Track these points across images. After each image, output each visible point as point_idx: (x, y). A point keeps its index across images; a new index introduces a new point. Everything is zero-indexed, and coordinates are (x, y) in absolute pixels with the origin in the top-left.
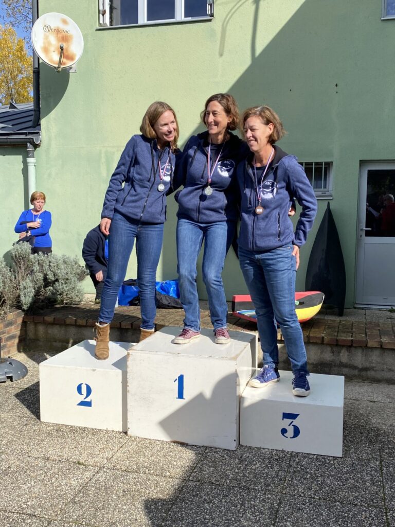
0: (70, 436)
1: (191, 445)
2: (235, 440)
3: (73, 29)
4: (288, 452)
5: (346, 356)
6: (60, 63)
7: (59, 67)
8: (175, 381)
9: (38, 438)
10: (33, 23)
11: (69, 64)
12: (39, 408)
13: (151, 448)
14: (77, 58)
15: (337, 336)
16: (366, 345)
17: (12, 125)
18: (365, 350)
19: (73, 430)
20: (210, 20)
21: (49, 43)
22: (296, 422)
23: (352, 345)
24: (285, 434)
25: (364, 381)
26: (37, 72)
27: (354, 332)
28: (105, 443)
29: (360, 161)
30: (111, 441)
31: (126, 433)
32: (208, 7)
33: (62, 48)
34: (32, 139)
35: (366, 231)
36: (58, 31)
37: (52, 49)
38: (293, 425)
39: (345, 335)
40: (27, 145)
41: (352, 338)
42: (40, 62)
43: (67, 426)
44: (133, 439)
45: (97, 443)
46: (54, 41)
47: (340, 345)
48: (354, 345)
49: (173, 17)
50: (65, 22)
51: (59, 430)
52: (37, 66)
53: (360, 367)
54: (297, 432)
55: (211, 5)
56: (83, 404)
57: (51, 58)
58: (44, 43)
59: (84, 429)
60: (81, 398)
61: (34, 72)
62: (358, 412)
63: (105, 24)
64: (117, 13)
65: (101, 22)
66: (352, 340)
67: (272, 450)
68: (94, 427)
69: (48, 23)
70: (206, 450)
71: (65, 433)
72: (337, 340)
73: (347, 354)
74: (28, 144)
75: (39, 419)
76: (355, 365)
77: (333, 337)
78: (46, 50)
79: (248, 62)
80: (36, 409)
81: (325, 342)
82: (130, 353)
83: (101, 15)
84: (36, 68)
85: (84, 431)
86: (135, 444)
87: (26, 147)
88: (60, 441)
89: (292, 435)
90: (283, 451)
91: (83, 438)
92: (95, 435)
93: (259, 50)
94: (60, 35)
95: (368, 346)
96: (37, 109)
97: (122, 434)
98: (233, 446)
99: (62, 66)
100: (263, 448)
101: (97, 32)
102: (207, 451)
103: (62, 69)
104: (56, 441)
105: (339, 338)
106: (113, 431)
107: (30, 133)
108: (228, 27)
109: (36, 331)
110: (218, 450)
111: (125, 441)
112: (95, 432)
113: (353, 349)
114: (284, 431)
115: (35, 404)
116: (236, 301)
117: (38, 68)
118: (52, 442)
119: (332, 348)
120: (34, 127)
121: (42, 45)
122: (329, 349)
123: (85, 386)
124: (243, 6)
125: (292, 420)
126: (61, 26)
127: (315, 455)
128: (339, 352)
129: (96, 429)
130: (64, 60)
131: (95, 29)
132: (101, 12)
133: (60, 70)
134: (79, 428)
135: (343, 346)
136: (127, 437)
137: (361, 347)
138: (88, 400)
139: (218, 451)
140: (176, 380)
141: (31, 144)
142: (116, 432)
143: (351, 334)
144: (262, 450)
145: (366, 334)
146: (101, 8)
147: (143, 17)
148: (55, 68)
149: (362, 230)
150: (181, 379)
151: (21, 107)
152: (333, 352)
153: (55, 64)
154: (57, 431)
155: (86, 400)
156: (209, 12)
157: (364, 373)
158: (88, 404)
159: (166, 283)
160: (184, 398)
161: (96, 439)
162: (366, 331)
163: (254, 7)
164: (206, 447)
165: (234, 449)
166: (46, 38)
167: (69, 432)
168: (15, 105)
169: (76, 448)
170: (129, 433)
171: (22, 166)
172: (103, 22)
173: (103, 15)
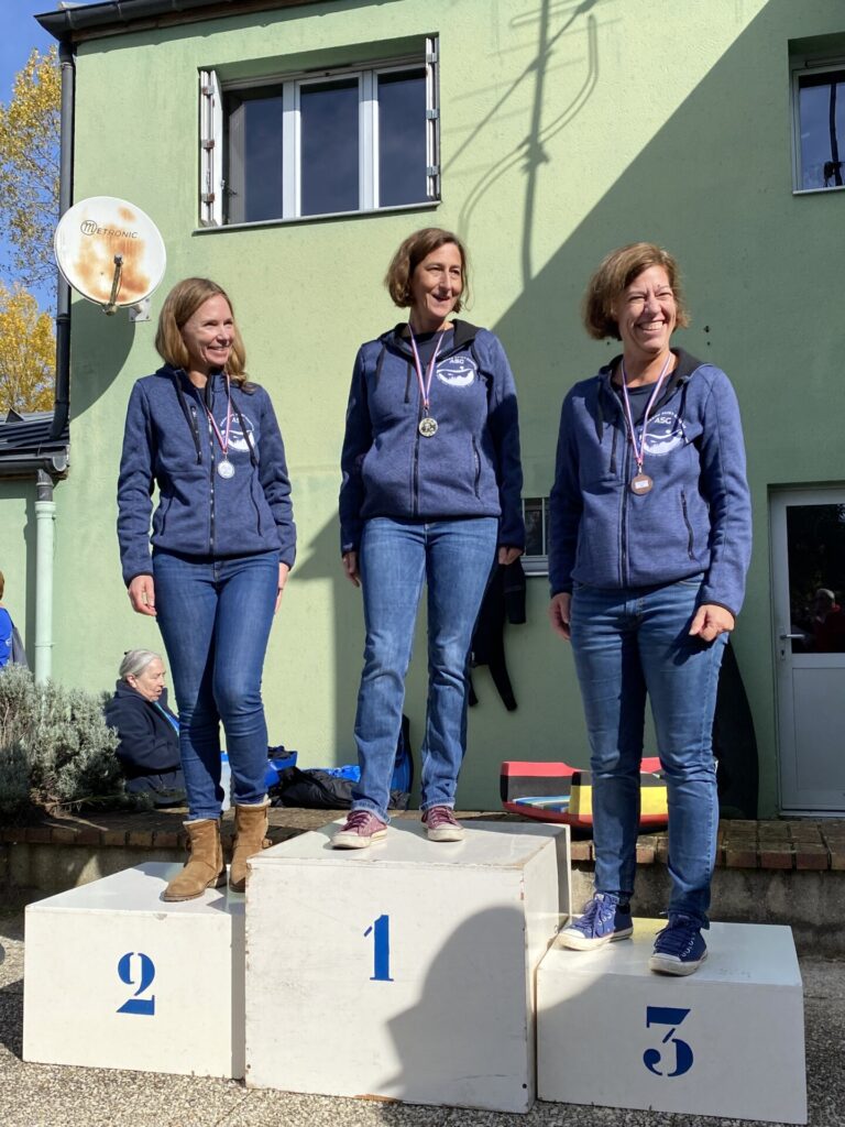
0: (95, 1091)
1: (408, 1105)
2: (525, 1086)
3: (144, 229)
4: (666, 1113)
5: (782, 897)
6: (114, 296)
7: (111, 305)
8: (366, 934)
9: (9, 1098)
10: (60, 215)
11: (133, 298)
12: (20, 1034)
13: (305, 1115)
14: (151, 288)
15: (758, 848)
16: (829, 866)
17: (9, 441)
18: (825, 881)
19: (105, 1078)
20: (434, 208)
21: (93, 258)
22: (682, 1031)
23: (794, 868)
24: (654, 1066)
25: (829, 958)
26: (64, 324)
27: (796, 840)
28: (187, 1105)
29: (769, 486)
30: (202, 1101)
31: (241, 1081)
32: (430, 182)
33: (118, 262)
34: (49, 460)
35: (793, 640)
36: (111, 233)
37: (98, 268)
38: (674, 1040)
39: (776, 845)
40: (37, 474)
41: (794, 852)
42: (73, 302)
43: (88, 1069)
44: (260, 1094)
45: (166, 1107)
46: (103, 254)
47: (766, 870)
48: (799, 867)
49: (357, 208)
50: (126, 215)
51: (69, 1080)
52: (65, 311)
53: (818, 921)
54: (685, 1057)
55: (434, 178)
56: (133, 1007)
57: (94, 286)
58: (82, 256)
59: (134, 1076)
60: (128, 992)
61: (59, 323)
62: (828, 1023)
63: (213, 222)
64: (238, 204)
65: (205, 217)
66: (794, 855)
67: (621, 1109)
68: (158, 1070)
69: (91, 217)
70: (449, 1115)
71: (83, 1086)
72: (758, 857)
73: (782, 891)
74: (41, 472)
75: (20, 1056)
76: (807, 918)
77: (748, 850)
78: (85, 271)
79: (515, 288)
80: (15, 1036)
81: (729, 864)
83: (204, 205)
84: (65, 315)
85: (133, 1079)
86: (264, 1105)
87: (36, 479)
88: (67, 1105)
89: (674, 1068)
90: (652, 1113)
91: (127, 1095)
92: (160, 1088)
93: (538, 265)
94: (116, 242)
95: (833, 868)
96: (64, 399)
97: (230, 1085)
98: (519, 1102)
99: (118, 303)
100: (600, 1107)
101: (196, 237)
102: (454, 1116)
103: (119, 309)
104: (57, 1105)
105: (762, 851)
106: (208, 1078)
107: (44, 450)
108: (473, 220)
109: (32, 864)
110: (480, 1113)
111: (239, 1101)
112: (160, 1081)
113: (797, 879)
114: (651, 1057)
115: (14, 1024)
116: (510, 774)
117: (69, 315)
118: (46, 1107)
119: (747, 879)
120: (59, 439)
121: (77, 260)
122: (739, 880)
123: (140, 959)
124: (501, 177)
125: (671, 1027)
126: (120, 224)
127: (735, 1120)
128: (765, 888)
129: (163, 1075)
130: (122, 291)
131: (193, 231)
132: (204, 199)
133: (114, 309)
134: (121, 1073)
135: (774, 872)
136: (245, 1091)
137: (817, 871)
138: (145, 996)
139: (482, 1117)
140: (370, 929)
141: (46, 471)
142: (217, 1079)
143: (789, 845)
144: (595, 1110)
145: (824, 842)
146: (204, 190)
147: (292, 206)
148: (103, 305)
149: (784, 638)
150: (382, 926)
152: (749, 889)
153: (103, 297)
154: (64, 1082)
155: (140, 997)
156: (430, 193)
157: (827, 939)
158: (146, 1007)
160: (391, 977)
161: (163, 1097)
162: (822, 838)
163: (523, 179)
164: (451, 1108)
165: (524, 1110)
166: (87, 245)
167: (94, 1082)
168: (21, 416)
169: (109, 1118)
170: (249, 1079)
171: (24, 521)
172: (209, 218)
173: (209, 204)
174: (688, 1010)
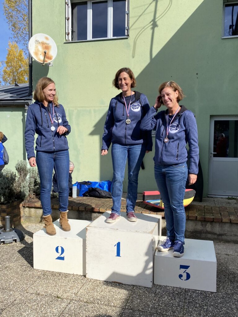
0: (51, 278)
1: (124, 284)
2: (151, 282)
3: (51, 42)
4: (183, 288)
5: (210, 227)
6: (44, 61)
7: (43, 63)
8: (115, 246)
9: (32, 280)
10: (29, 40)
11: (49, 61)
12: (32, 260)
13: (101, 287)
14: (53, 58)
16: (222, 221)
17: (17, 95)
18: (221, 224)
19: (53, 274)
20: (127, 38)
21: (38, 50)
22: (188, 271)
23: (213, 221)
24: (181, 278)
25: (220, 241)
26: (31, 66)
27: (214, 213)
28: (73, 283)
29: (210, 115)
30: (76, 282)
31: (85, 276)
32: (126, 31)
33: (45, 53)
34: (28, 102)
35: (214, 154)
36: (43, 43)
37: (40, 53)
38: (186, 273)
39: (209, 215)
40: (25, 106)
41: (214, 217)
42: (33, 61)
43: (49, 271)
44: (89, 280)
45: (68, 283)
46: (41, 49)
47: (206, 221)
48: (215, 221)
49: (107, 37)
50: (47, 38)
52: (31, 63)
53: (218, 233)
54: (188, 276)
55: (127, 30)
56: (59, 258)
57: (39, 58)
58: (35, 50)
59: (60, 274)
60: (58, 255)
61: (29, 66)
62: (220, 261)
63: (69, 40)
64: (76, 34)
65: (67, 39)
66: (213, 218)
67: (173, 287)
68: (65, 272)
69: (38, 39)
70: (134, 287)
71: (49, 277)
72: (205, 218)
73: (210, 226)
75: (33, 267)
76: (215, 232)
77: (202, 216)
78: (36, 54)
79: (148, 61)
80: (31, 261)
81: (197, 219)
82: (88, 229)
83: (67, 35)
84: (31, 64)
85: (60, 275)
86: (91, 283)
88: (46, 282)
89: (186, 279)
90: (180, 288)
91: (59, 279)
92: (66, 277)
93: (154, 55)
94: (44, 46)
95: (223, 221)
96: (31, 86)
97: (82, 277)
98: (150, 285)
99: (45, 63)
100: (168, 286)
101: (65, 44)
102: (134, 288)
103: (45, 64)
104: (43, 282)
105: (206, 217)
106: (77, 275)
107: (26, 99)
108: (137, 42)
109: (30, 212)
110: (141, 287)
111: (85, 282)
112: (66, 275)
113: (214, 223)
114: (181, 276)
115: (30, 257)
116: (145, 195)
117: (32, 64)
118: (41, 282)
119: (202, 223)
120: (29, 96)
121: (34, 51)
122: (200, 223)
123: (61, 248)
124: (145, 31)
125: (185, 270)
126: (45, 41)
127: (199, 290)
128: (206, 225)
129: (67, 274)
130: (46, 59)
131: (63, 43)
132: (67, 34)
133: (44, 64)
134: (57, 273)
135: (208, 221)
136: (86, 279)
137: (219, 222)
138: (62, 256)
139: (141, 288)
140: (116, 245)
141: (27, 105)
142: (79, 275)
143: (212, 215)
144: (167, 287)
145: (221, 214)
146: (67, 31)
147: (90, 36)
148: (41, 63)
149: (211, 153)
150: (118, 244)
151: (21, 85)
152: (202, 225)
153: (41, 61)
154: (44, 275)
155: (61, 256)
156: (126, 34)
157: (220, 237)
158: (62, 259)
159: (102, 183)
160: (120, 256)
161: (67, 280)
162: (220, 212)
163: (151, 31)
164: (134, 286)
165: (151, 287)
166: (37, 47)
167: (51, 275)
168: (18, 84)
169: (55, 286)
170: (87, 276)
171: (22, 117)
172: (68, 39)
173: (68, 35)
174: (189, 266)
